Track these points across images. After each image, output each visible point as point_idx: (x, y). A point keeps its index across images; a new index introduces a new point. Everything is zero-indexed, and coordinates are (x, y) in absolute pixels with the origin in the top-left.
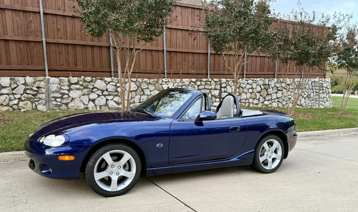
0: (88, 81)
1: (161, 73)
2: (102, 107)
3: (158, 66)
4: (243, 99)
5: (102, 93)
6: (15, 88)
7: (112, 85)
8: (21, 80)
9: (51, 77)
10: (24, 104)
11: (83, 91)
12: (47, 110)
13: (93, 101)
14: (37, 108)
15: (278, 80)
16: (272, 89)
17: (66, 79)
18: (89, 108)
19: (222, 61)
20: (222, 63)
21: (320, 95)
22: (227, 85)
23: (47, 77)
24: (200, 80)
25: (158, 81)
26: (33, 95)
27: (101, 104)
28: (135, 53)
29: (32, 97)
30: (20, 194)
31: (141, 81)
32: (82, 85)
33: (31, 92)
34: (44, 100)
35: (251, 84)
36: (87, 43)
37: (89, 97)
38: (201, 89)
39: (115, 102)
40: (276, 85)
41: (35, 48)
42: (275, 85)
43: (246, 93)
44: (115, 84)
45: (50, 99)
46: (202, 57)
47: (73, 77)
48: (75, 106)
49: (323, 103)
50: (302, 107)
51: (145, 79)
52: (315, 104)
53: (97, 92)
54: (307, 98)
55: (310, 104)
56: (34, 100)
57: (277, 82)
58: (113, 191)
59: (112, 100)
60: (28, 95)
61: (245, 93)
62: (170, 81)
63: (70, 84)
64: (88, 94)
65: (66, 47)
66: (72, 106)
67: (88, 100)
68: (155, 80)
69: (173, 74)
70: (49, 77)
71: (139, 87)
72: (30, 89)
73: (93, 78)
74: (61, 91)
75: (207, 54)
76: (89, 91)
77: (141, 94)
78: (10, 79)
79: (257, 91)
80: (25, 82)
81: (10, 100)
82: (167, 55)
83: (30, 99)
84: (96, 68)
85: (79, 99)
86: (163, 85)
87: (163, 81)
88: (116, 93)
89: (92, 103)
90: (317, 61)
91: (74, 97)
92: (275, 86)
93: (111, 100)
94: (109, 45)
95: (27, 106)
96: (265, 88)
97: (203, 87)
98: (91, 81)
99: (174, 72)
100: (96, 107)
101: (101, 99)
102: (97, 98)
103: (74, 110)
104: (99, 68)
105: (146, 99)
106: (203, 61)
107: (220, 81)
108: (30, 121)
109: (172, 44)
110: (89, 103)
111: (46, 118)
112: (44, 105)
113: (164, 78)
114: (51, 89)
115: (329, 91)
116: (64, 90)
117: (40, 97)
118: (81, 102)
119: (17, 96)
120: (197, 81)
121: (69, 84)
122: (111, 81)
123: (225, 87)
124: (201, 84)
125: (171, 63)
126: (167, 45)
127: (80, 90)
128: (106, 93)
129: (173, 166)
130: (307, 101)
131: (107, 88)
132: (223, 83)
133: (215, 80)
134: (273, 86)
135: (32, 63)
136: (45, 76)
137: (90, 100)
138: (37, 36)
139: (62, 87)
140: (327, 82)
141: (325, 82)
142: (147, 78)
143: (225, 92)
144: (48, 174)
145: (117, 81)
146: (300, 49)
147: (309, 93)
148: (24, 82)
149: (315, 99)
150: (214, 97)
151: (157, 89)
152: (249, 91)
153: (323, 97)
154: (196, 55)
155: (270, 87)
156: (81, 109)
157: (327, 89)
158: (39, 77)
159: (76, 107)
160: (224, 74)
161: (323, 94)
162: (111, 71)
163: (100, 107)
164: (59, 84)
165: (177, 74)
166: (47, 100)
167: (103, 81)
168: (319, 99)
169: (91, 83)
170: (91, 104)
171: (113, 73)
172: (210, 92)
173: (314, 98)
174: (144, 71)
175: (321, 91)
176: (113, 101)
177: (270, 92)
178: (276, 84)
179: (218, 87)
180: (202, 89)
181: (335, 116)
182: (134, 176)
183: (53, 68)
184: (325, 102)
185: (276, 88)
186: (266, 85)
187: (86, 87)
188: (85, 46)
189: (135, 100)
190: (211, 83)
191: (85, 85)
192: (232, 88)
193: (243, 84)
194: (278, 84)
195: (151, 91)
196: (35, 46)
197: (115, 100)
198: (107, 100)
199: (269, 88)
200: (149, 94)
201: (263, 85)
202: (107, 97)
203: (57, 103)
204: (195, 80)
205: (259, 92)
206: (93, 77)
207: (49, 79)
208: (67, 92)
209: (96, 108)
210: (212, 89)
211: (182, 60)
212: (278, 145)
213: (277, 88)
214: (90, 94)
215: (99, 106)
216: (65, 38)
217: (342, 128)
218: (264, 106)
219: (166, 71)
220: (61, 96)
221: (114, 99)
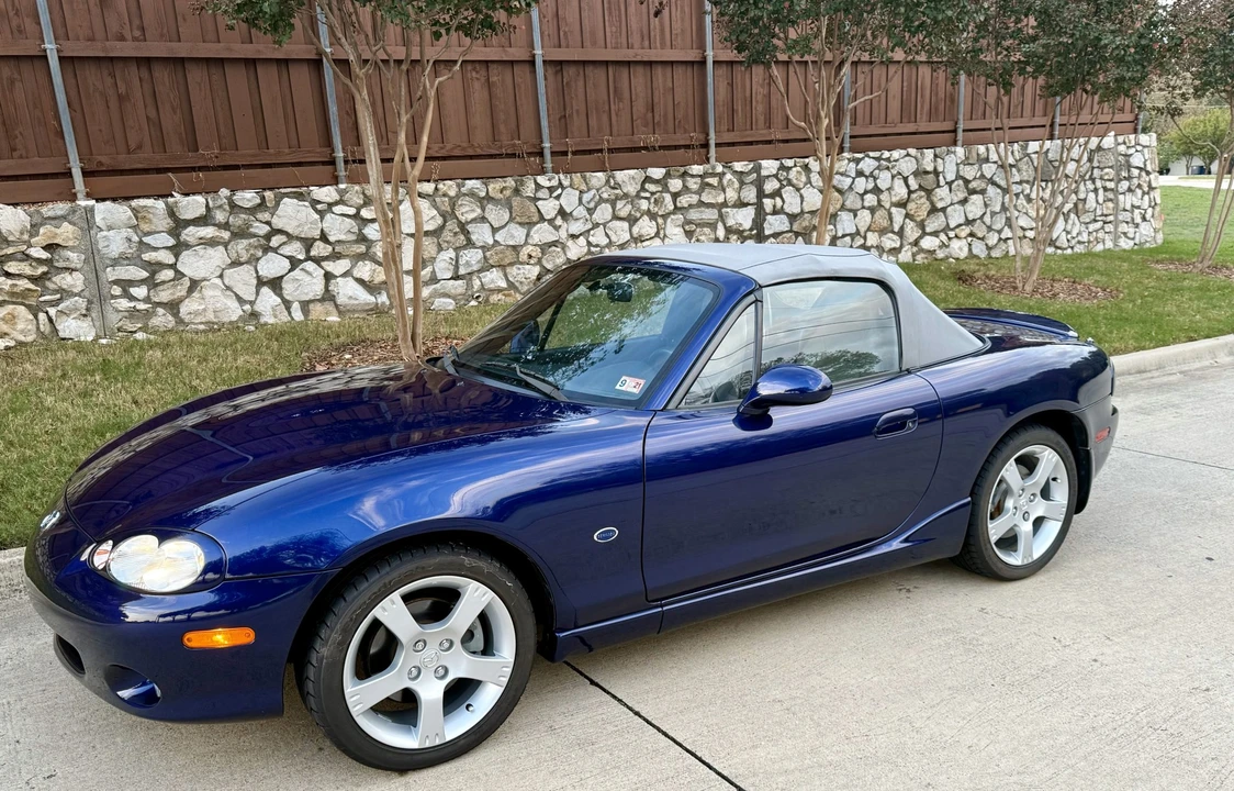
0: (248, 205)
1: (530, 154)
2: (311, 306)
3: (514, 126)
4: (844, 236)
5: (308, 251)
7: (341, 218)
9: (97, 201)
10: (2, 320)
11: (229, 247)
12: (98, 337)
13: (275, 284)
14: (55, 330)
15: (970, 152)
16: (946, 188)
17: (160, 204)
18: (260, 314)
19: (759, 91)
20: (760, 97)
21: (1121, 197)
22: (785, 183)
23: (83, 203)
24: (682, 170)
25: (521, 188)
26: (32, 279)
27: (307, 294)
28: (432, 86)
29: (32, 287)
30: (33, 783)
31: (452, 193)
32: (225, 226)
33: (26, 269)
34: (79, 295)
35: (871, 175)
36: (230, 49)
37: (257, 272)
38: (686, 206)
39: (360, 281)
40: (961, 173)
41: (18, 85)
42: (958, 171)
43: (855, 213)
44: (352, 211)
45: (105, 291)
46: (683, 78)
47: (187, 195)
48: (205, 310)
49: (1131, 230)
50: (1057, 248)
51: (467, 182)
52: (1101, 235)
53: (287, 250)
54: (1072, 216)
55: (1085, 237)
56: (42, 299)
57: (967, 162)
58: (427, 745)
59: (345, 275)
60: (14, 282)
61: (850, 210)
62: (566, 183)
63: (178, 225)
64: (253, 261)
65: (145, 73)
66: (197, 313)
67: (255, 282)
68: (507, 184)
69: (574, 153)
70: (92, 202)
71: (448, 217)
72: (19, 256)
73: (268, 194)
74: (146, 256)
75: (703, 63)
76: (256, 247)
77: (458, 245)
79: (894, 199)
82: (546, 79)
83: (23, 298)
84: (271, 151)
85: (218, 281)
86: (539, 203)
87: (538, 187)
88: (362, 248)
89: (272, 294)
90: (1132, 79)
91: (197, 276)
92: (959, 177)
93: (342, 276)
94: (315, 51)
95: (16, 323)
96: (921, 188)
97: (694, 199)
98: (259, 205)
99: (579, 144)
100: (288, 309)
101: (303, 273)
102: (289, 271)
103: (202, 327)
104: (287, 151)
105: (478, 262)
106: (686, 92)
107: (758, 169)
108: (34, 399)
109: (565, 33)
110: (257, 293)
111: (98, 378)
112: (85, 316)
113: (543, 172)
114: (105, 251)
115: (1150, 182)
116: (156, 249)
117: (65, 287)
118: (229, 293)
120: (668, 175)
121: (172, 224)
122: (338, 198)
123: (777, 193)
124: (686, 189)
125: (565, 109)
126: (546, 38)
127: (218, 244)
128: (320, 249)
129: (662, 606)
130: (1074, 224)
131: (322, 230)
132: (768, 176)
133: (738, 166)
134: (951, 176)
135: (15, 150)
136: (73, 198)
137: (261, 282)
138: (20, 32)
139: (145, 239)
140: (1144, 147)
141: (1139, 148)
142: (477, 179)
143: (775, 212)
144: (144, 705)
145: (361, 196)
146: (1066, 33)
147: (1082, 196)
149: (1102, 215)
150: (735, 237)
151: (518, 219)
152: (866, 204)
153: (1128, 207)
154: (659, 71)
155: (942, 182)
156: (231, 322)
157: (1143, 174)
158: (50, 205)
159: (211, 317)
160: (770, 142)
161: (1129, 196)
162: (334, 158)
163: (305, 306)
164: (134, 227)
165: (590, 152)
166: (94, 296)
167: (307, 204)
168: (1116, 216)
169: (260, 216)
170: (268, 301)
171: (341, 165)
172: (722, 217)
173: (1099, 212)
174: (464, 149)
175: (1125, 185)
176: (350, 279)
177: (942, 199)
178: (962, 166)
179: (750, 194)
180: (691, 206)
181: (1186, 283)
182: (509, 670)
183: (100, 163)
184: (1137, 226)
185: (961, 182)
186: (927, 173)
187: (241, 233)
188: (221, 62)
189: (437, 270)
190: (721, 180)
191: (237, 224)
192: (801, 196)
193: (842, 174)
194: (968, 168)
195: (495, 230)
196: (16, 76)
197: (358, 276)
198: (328, 276)
199: (938, 186)
200: (491, 242)
201: (916, 174)
202: (330, 266)
203: (132, 304)
204: (663, 171)
205: (902, 204)
206: (264, 189)
207: (92, 210)
208: (167, 258)
209: (290, 313)
210: (727, 207)
211: (606, 98)
212: (1056, 467)
213: (967, 182)
214: (258, 259)
215: (300, 302)
216: (137, 33)
217: (1222, 333)
218: (919, 257)
219: (547, 145)
220: (145, 274)
221: (357, 274)
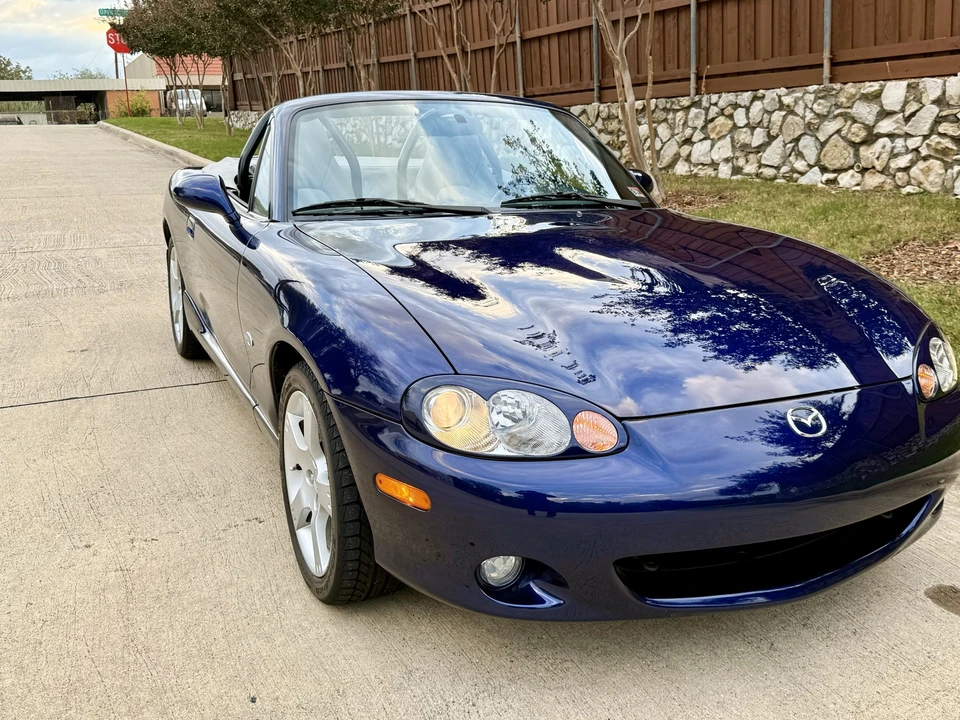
6: (913, 114)
8: (932, 87)
10: (922, 170)
14: (953, 188)
26: (952, 138)
29: (951, 145)
33: (951, 128)
56: (955, 157)
60: (941, 140)
72: (951, 118)
78: (909, 85)
80: (944, 92)
81: (894, 155)
83: (942, 155)
95: (928, 176)
119: (912, 143)
148: (938, 93)
